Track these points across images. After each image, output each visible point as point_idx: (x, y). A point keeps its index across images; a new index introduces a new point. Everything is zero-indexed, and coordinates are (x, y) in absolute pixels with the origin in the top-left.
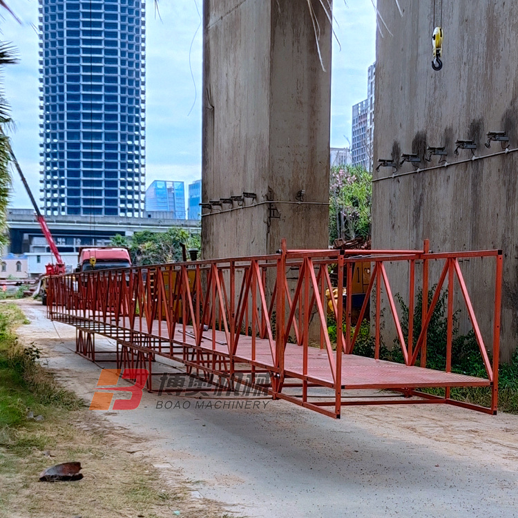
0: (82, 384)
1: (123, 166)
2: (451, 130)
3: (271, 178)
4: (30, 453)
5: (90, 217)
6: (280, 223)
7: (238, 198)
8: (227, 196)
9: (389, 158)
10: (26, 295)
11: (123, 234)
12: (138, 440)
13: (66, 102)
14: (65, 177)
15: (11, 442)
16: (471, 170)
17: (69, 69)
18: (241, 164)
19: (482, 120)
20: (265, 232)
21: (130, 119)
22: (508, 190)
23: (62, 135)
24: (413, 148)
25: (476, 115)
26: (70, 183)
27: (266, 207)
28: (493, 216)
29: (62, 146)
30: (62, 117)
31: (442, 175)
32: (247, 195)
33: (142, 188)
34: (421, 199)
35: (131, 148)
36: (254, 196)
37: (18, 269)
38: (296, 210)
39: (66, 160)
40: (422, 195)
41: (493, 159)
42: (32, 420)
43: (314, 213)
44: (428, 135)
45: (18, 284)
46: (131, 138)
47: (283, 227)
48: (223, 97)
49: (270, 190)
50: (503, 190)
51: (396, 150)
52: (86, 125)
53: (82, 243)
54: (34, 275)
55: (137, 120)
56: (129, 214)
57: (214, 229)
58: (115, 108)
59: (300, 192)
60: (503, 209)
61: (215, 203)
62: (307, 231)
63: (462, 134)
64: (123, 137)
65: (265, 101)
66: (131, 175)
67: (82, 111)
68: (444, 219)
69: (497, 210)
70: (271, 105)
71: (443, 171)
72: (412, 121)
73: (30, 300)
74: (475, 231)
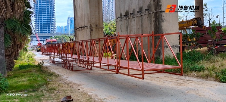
0: (55, 70)
1: (51, 23)
2: (135, 9)
3: (91, 22)
4: (53, 92)
5: (45, 34)
6: (93, 32)
7: (83, 27)
8: (80, 27)
9: (119, 16)
10: (33, 50)
11: (52, 37)
12: (79, 85)
13: (39, 11)
14: (39, 26)
15: (47, 89)
16: (140, 18)
17: (39, 4)
18: (83, 20)
19: (142, 6)
20: (90, 34)
21: (52, 14)
22: (150, 22)
23: (38, 18)
24: (125, 14)
25: (141, 6)
26: (40, 27)
27: (90, 28)
28: (147, 27)
29: (38, 20)
30: (38, 14)
31: (133, 19)
32: (85, 26)
33: (55, 28)
34: (128, 25)
35: (52, 20)
36: (87, 26)
37: (31, 45)
38: (96, 29)
39: (39, 22)
40: (128, 24)
41: (146, 15)
42: (49, 81)
43: (100, 29)
44: (129, 11)
45: (31, 48)
46: (52, 18)
47: (94, 33)
48: (78, 6)
49: (91, 25)
50: (149, 22)
51: (121, 15)
52: (43, 15)
53: (44, 39)
54: (34, 46)
55: (54, 14)
56: (53, 33)
57: (78, 34)
58: (49, 12)
59: (97, 25)
60: (149, 26)
61: (78, 28)
62: (99, 33)
63: (137, 10)
64: (51, 18)
65: (89, 6)
66: (53, 25)
67: (42, 13)
68: (134, 29)
69: (148, 26)
70: (90, 7)
71: (133, 18)
72: (125, 8)
73: (34, 51)
74: (142, 31)
